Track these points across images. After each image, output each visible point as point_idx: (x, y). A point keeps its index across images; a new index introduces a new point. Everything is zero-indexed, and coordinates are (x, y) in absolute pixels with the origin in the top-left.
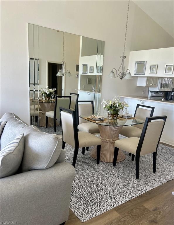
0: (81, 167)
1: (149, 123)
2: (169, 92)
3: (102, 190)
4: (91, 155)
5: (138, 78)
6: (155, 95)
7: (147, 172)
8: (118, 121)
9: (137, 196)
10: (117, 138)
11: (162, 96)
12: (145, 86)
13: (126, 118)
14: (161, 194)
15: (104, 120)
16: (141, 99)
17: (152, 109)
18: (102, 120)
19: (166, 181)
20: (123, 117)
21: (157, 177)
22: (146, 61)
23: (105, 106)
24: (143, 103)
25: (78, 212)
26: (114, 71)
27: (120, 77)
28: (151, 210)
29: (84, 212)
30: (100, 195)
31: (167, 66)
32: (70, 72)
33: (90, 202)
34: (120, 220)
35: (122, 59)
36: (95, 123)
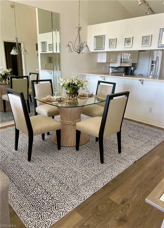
0: (40, 157)
1: (111, 101)
2: (129, 67)
3: (63, 183)
4: (52, 139)
5: (99, 55)
6: (116, 71)
7: (112, 153)
8: (79, 100)
9: (102, 186)
10: (79, 119)
11: (122, 71)
12: (105, 62)
13: (87, 97)
14: (128, 180)
15: (62, 100)
16: (102, 76)
17: (113, 85)
18: (60, 101)
19: (133, 162)
20: (83, 96)
21: (122, 159)
22: (105, 35)
23: (62, 85)
24: (104, 80)
25: (30, 222)
26: (70, 44)
27: (77, 51)
28: (119, 204)
29: (37, 221)
30: (59, 191)
31: (126, 39)
32: (26, 50)
33: (46, 204)
34: (83, 225)
35: (78, 30)
36: (51, 105)
